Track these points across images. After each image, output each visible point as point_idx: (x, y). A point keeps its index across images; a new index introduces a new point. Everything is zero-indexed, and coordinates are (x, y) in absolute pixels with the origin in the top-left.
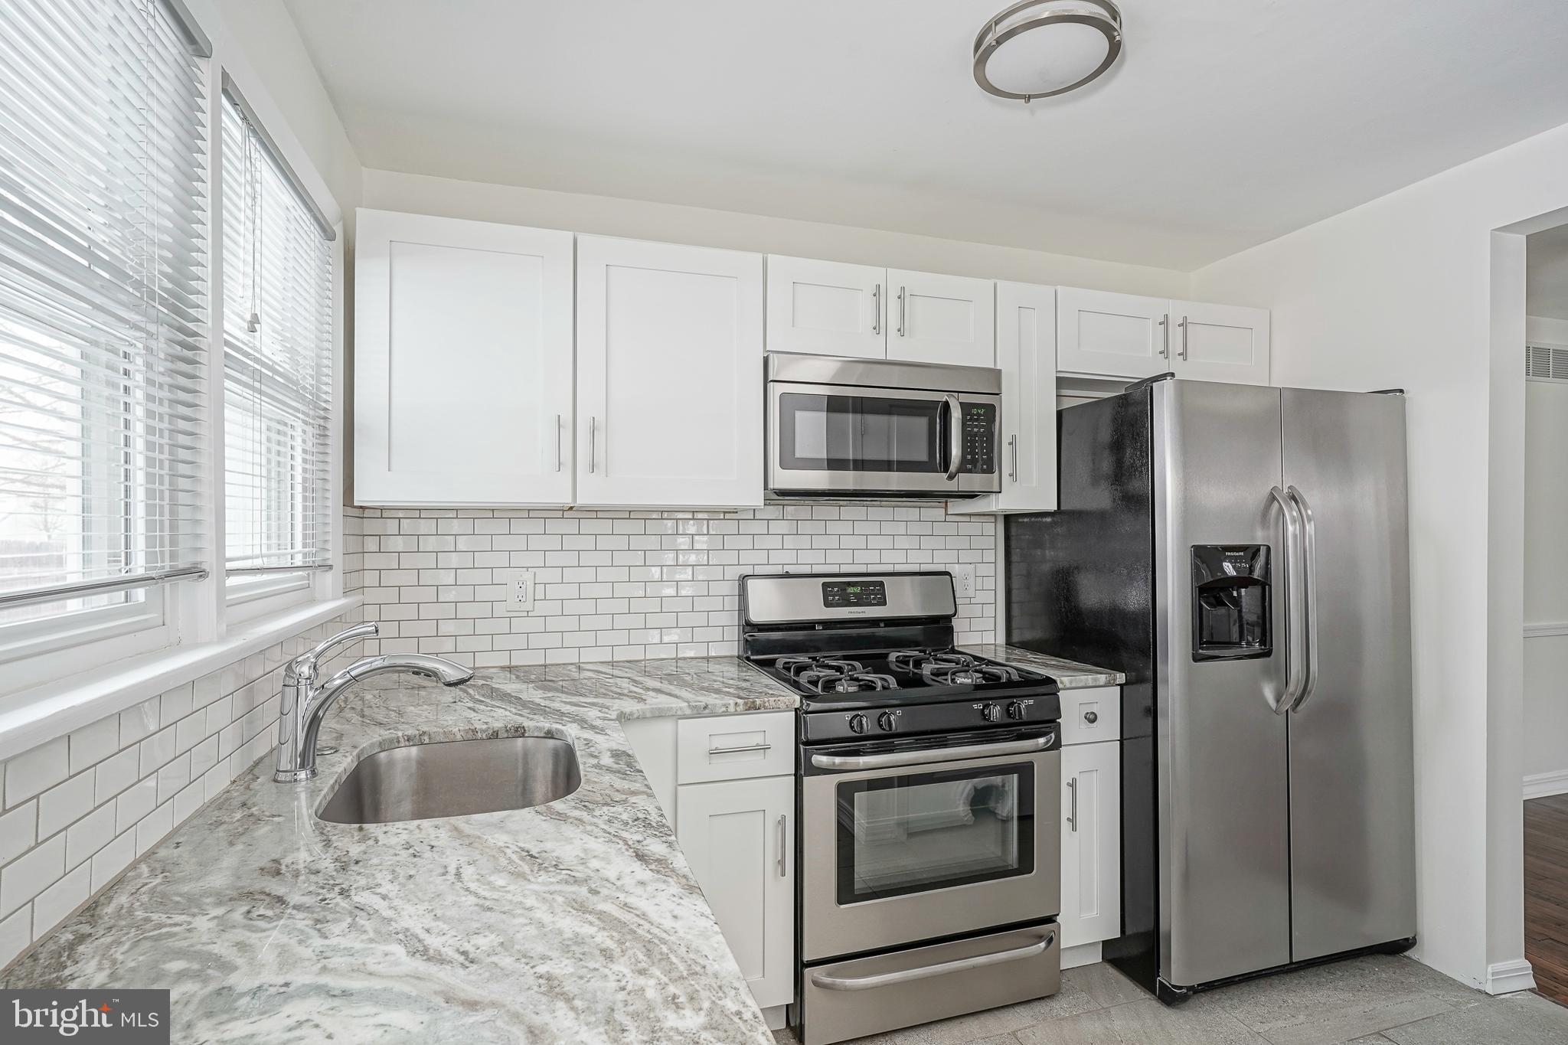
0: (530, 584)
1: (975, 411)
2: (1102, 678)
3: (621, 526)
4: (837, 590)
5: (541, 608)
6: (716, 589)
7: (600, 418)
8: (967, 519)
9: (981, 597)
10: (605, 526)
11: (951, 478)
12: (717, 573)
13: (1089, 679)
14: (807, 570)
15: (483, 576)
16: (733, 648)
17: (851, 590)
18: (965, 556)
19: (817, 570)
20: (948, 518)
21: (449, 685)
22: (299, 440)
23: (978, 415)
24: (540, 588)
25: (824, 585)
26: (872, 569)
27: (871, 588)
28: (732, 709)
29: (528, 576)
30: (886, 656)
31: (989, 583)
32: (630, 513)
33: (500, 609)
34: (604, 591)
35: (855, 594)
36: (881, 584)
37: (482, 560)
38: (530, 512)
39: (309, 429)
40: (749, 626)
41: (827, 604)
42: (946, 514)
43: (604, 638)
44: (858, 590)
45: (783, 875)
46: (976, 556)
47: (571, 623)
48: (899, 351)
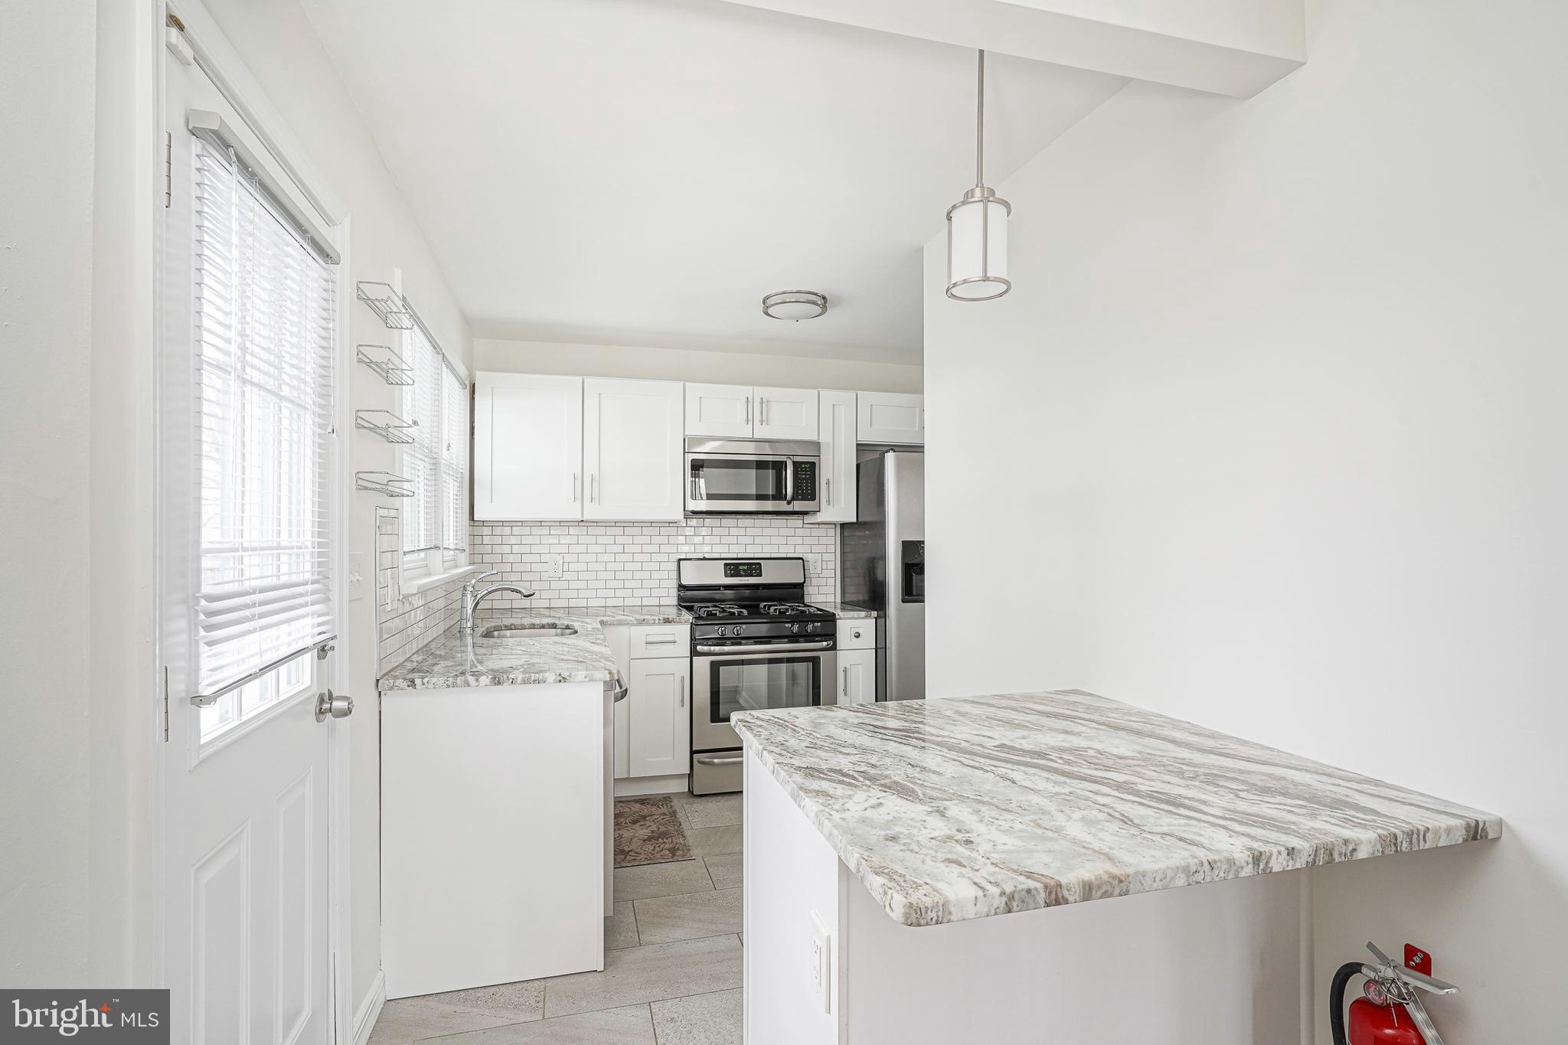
0: (561, 562)
1: (803, 466)
2: (863, 614)
3: (611, 531)
4: (734, 568)
5: (567, 576)
6: (664, 566)
7: (596, 473)
8: (817, 526)
9: (825, 573)
10: (602, 531)
11: (789, 503)
12: (665, 557)
13: (855, 614)
14: (718, 556)
15: (536, 558)
16: (675, 601)
17: (741, 567)
18: (815, 549)
19: (723, 556)
20: (805, 526)
21: (525, 596)
22: (451, 489)
23: (806, 468)
24: (566, 565)
25: (726, 565)
26: (756, 556)
27: (753, 567)
28: (657, 622)
29: (559, 559)
30: (759, 605)
31: (831, 565)
32: (616, 524)
33: (545, 576)
34: (601, 567)
35: (744, 570)
36: (760, 564)
37: (534, 549)
38: (560, 523)
39: (456, 483)
40: (682, 587)
41: (726, 576)
42: (803, 524)
43: (601, 593)
44: (745, 568)
45: (683, 706)
46: (822, 549)
47: (583, 585)
48: (762, 433)
